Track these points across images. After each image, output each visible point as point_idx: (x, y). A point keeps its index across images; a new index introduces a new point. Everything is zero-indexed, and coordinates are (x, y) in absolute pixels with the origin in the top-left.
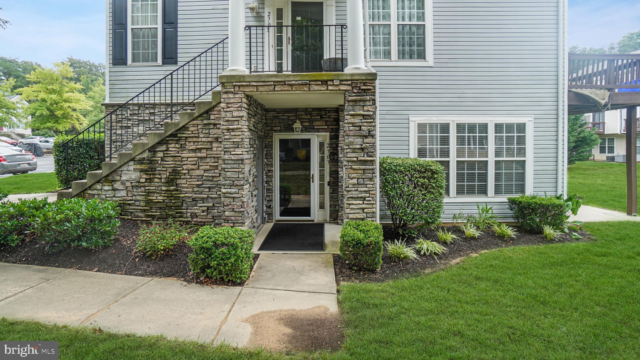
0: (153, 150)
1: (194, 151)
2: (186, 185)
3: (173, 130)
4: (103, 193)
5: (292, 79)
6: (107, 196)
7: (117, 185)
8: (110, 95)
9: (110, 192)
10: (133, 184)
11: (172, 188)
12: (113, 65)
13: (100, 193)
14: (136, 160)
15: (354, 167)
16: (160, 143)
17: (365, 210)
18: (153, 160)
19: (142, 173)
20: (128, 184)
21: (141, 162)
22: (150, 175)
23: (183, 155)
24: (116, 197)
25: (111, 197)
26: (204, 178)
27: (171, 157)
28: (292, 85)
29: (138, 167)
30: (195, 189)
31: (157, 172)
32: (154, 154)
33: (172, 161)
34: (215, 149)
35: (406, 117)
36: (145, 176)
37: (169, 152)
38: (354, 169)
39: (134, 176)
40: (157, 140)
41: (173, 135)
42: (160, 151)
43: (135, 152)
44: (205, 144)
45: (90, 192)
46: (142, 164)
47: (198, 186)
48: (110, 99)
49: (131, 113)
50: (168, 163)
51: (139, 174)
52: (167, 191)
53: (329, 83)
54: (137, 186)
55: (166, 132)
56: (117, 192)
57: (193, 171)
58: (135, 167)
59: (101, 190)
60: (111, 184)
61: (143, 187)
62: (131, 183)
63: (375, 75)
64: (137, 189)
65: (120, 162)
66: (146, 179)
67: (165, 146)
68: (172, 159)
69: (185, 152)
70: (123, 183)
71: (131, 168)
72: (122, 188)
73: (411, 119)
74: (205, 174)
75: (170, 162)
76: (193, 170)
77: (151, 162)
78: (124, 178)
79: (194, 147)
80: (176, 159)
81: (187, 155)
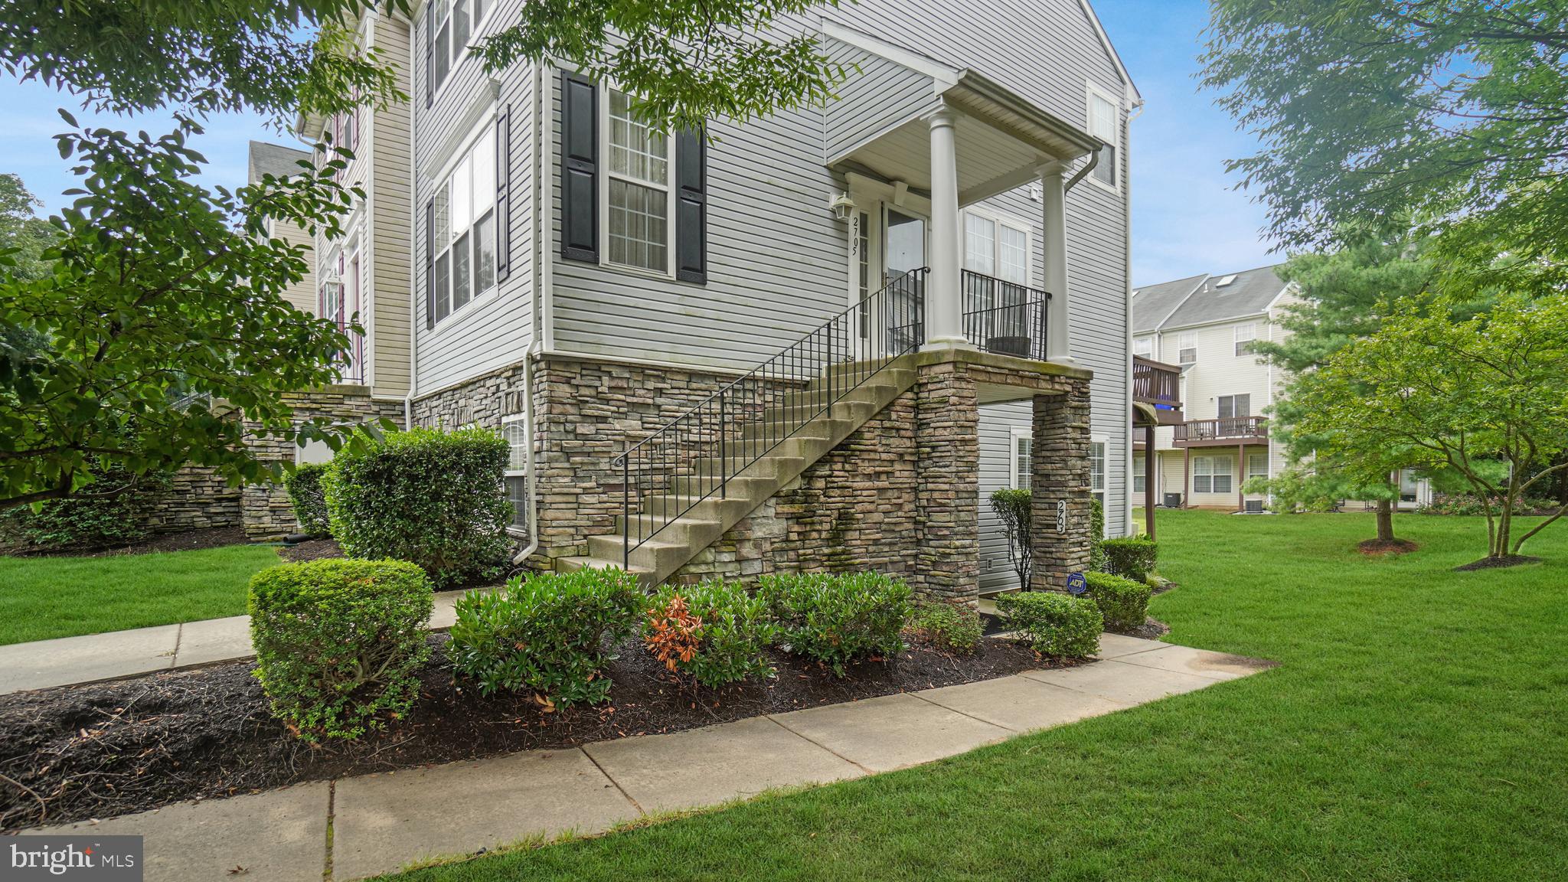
0: (809, 474)
1: (869, 477)
2: (859, 542)
3: (844, 437)
4: (718, 570)
5: (1025, 368)
6: (728, 574)
7: (747, 550)
8: (555, 333)
9: (731, 567)
10: (776, 545)
11: (839, 549)
12: (563, 257)
13: (712, 570)
14: (782, 494)
15: (1077, 500)
16: (821, 462)
17: (1083, 560)
18: (811, 495)
19: (790, 522)
20: (767, 546)
21: (790, 498)
22: (805, 524)
23: (855, 484)
24: (744, 576)
25: (735, 577)
26: (884, 527)
27: (838, 488)
28: (1022, 377)
29: (787, 509)
30: (871, 549)
31: (816, 519)
32: (809, 483)
33: (839, 496)
34: (897, 474)
35: (1006, 428)
36: (796, 528)
37: (836, 480)
38: (1076, 503)
39: (778, 527)
40: (818, 455)
41: (841, 446)
42: (821, 477)
43: (782, 480)
44: (886, 464)
45: (693, 569)
46: (793, 502)
47: (876, 542)
48: (555, 344)
49: (613, 384)
50: (833, 499)
51: (784, 523)
52: (829, 555)
53: (1057, 379)
54: (782, 550)
55: (833, 438)
56: (745, 565)
57: (870, 515)
58: (780, 509)
59: (713, 563)
60: (734, 549)
61: (793, 550)
62: (772, 543)
63: (1090, 373)
64: (782, 556)
65: (756, 500)
66: (799, 533)
67: (827, 467)
68: (838, 492)
69: (858, 479)
70: (757, 545)
71: (771, 512)
72: (756, 556)
73: (1013, 432)
74: (886, 520)
75: (836, 500)
76: (870, 512)
77: (808, 497)
78: (759, 533)
79: (869, 470)
80: (846, 492)
81: (861, 485)
